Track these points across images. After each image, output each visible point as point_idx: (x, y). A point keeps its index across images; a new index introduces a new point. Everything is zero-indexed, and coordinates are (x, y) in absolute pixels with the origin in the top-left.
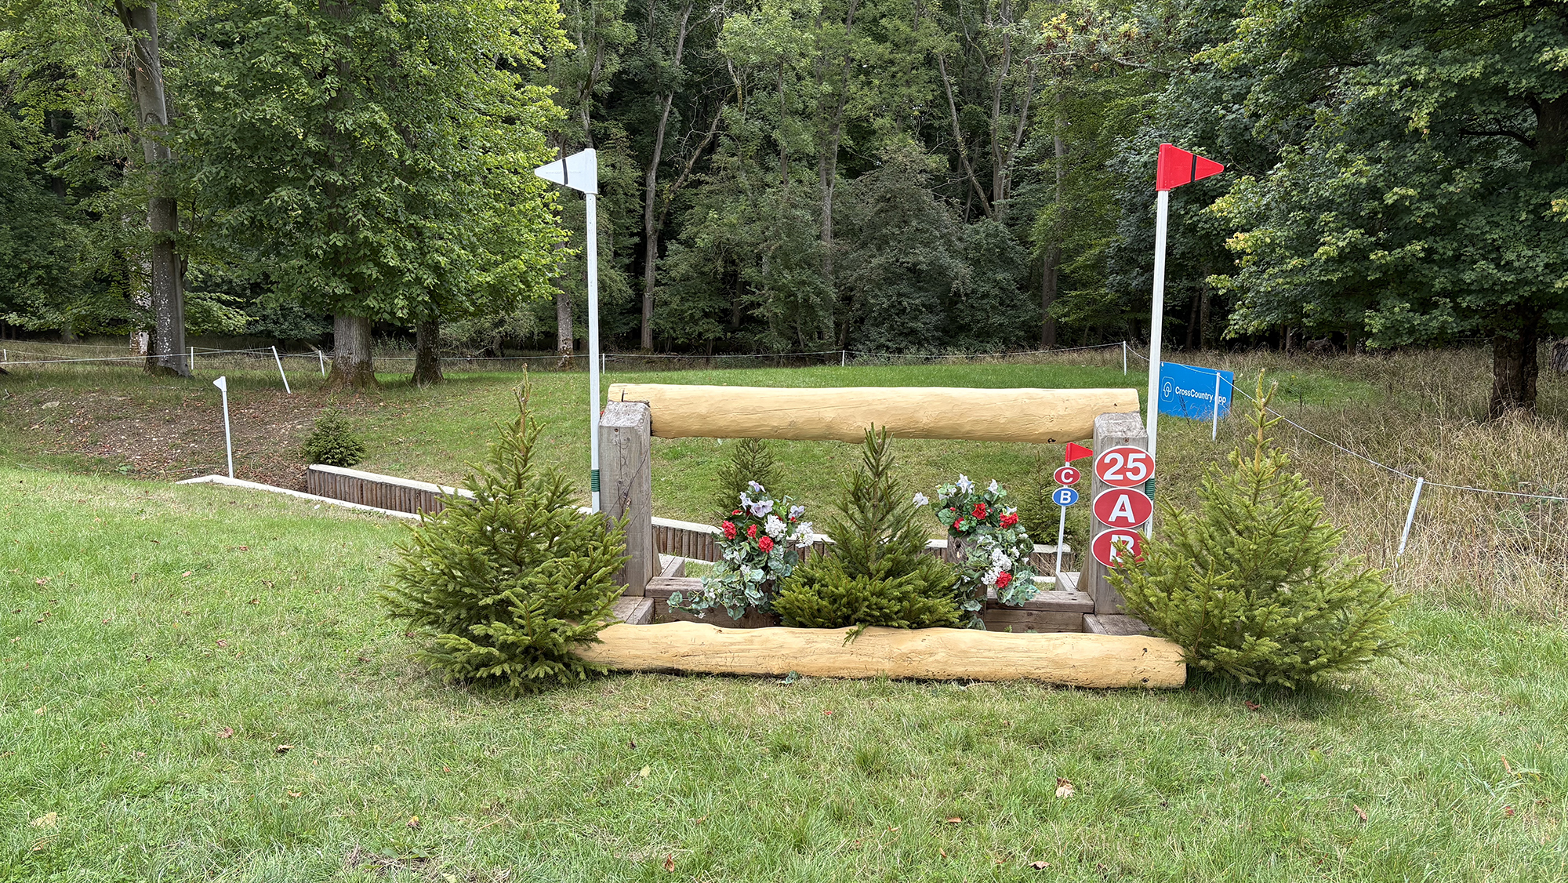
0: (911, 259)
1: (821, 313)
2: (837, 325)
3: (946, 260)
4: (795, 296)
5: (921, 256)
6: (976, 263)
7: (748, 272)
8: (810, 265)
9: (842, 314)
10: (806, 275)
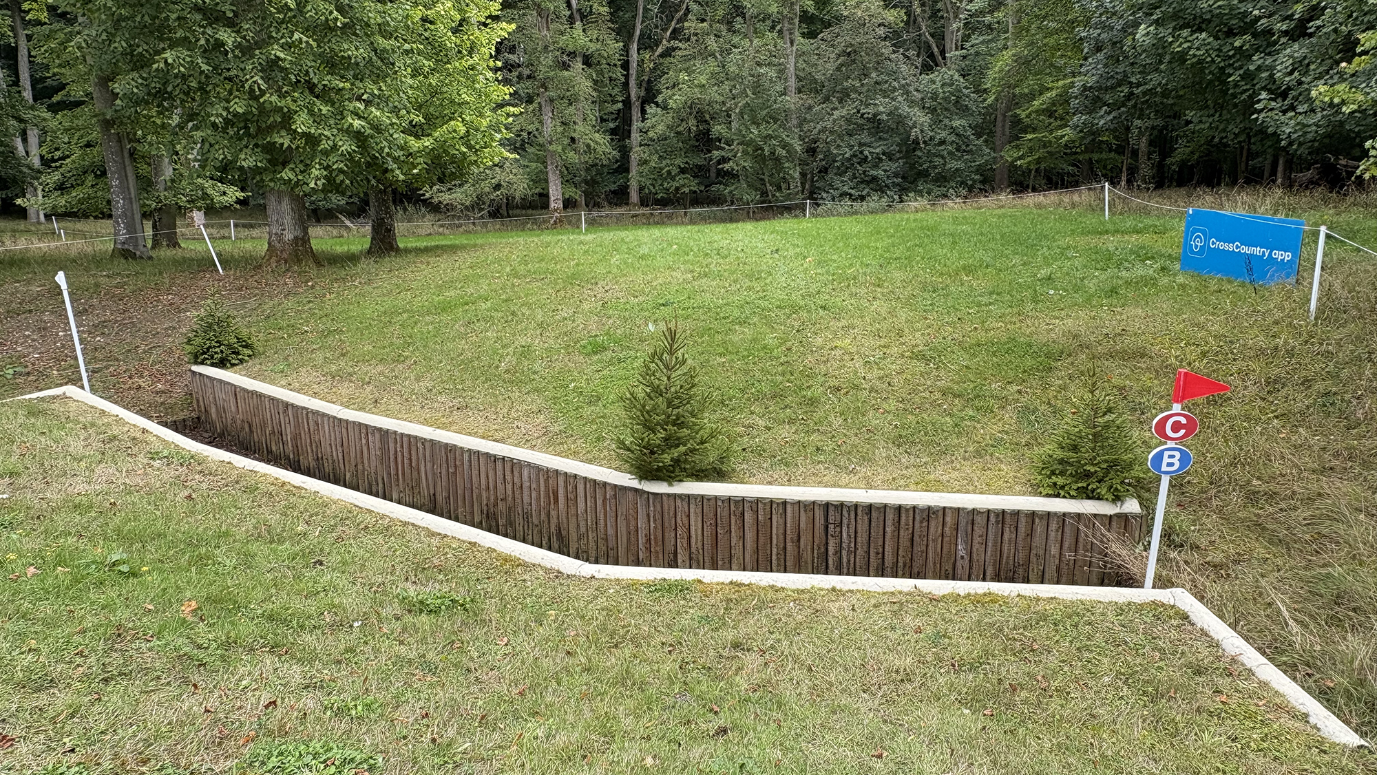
0: (871, 110)
1: (786, 165)
2: (803, 175)
3: (905, 109)
4: (763, 150)
5: (882, 106)
6: (933, 111)
7: (718, 129)
8: (776, 120)
9: (808, 165)
10: (771, 129)
